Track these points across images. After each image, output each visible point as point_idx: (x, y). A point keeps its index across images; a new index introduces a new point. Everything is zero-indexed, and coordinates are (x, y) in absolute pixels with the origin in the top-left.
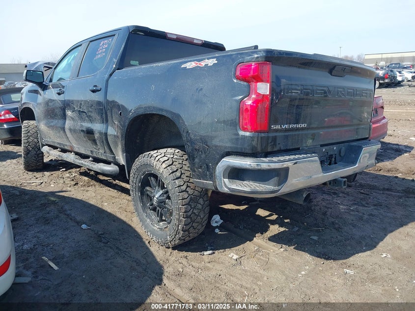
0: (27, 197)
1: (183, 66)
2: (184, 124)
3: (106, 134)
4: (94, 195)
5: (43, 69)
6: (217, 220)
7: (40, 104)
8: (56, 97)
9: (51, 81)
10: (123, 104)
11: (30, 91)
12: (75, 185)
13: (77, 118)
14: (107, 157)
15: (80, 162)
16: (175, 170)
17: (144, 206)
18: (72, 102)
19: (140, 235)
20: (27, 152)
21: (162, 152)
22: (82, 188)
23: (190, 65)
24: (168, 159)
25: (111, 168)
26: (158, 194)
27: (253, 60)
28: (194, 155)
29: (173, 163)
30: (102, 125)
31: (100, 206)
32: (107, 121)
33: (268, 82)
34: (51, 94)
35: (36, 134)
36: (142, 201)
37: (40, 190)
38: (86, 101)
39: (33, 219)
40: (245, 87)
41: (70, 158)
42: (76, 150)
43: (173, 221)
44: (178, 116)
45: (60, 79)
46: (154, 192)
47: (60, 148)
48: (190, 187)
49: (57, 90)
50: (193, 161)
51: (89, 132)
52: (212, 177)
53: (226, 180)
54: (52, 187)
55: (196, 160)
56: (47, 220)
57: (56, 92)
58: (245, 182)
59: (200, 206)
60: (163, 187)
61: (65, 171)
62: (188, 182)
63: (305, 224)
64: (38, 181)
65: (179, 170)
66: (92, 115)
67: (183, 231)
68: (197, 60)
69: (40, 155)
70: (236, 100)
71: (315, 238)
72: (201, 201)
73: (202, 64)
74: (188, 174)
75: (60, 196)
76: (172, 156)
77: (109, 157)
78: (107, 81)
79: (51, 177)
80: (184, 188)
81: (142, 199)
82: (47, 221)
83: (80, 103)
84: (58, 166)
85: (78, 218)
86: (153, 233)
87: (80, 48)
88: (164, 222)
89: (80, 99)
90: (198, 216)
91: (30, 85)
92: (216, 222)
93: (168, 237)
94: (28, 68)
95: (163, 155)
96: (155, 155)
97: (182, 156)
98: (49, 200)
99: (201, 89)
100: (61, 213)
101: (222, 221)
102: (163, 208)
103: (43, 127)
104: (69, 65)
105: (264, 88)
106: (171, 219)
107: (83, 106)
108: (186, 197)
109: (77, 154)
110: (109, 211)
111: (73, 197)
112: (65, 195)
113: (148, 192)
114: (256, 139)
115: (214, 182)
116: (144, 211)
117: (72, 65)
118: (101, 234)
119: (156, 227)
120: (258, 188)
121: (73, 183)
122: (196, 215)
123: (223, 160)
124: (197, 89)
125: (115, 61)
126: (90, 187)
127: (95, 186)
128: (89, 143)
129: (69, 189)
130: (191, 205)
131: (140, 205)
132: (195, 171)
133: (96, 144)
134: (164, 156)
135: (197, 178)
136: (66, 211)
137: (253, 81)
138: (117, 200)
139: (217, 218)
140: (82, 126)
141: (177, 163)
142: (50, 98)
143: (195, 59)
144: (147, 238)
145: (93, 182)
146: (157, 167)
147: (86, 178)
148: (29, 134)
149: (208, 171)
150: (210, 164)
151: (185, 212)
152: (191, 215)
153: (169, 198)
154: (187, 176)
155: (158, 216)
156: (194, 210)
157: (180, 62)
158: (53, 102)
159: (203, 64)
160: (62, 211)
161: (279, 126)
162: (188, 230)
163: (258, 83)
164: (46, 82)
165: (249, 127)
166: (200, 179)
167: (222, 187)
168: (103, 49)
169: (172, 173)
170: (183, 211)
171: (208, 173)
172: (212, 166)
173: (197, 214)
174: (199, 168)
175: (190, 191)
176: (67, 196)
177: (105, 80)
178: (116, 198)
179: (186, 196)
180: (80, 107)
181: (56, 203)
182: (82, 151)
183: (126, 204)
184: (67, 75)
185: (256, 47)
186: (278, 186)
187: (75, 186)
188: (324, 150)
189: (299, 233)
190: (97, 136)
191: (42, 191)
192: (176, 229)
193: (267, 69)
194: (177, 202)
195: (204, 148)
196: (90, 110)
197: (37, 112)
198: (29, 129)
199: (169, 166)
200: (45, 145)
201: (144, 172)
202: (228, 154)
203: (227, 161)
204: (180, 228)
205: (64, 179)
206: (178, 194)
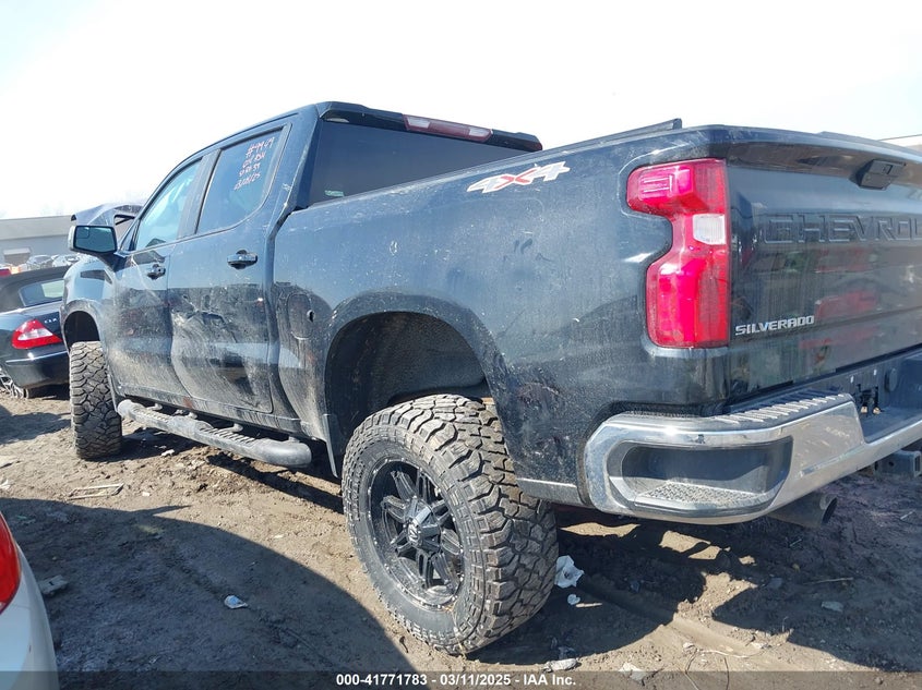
0: (86, 528)
1: (472, 188)
2: (485, 332)
3: (275, 368)
4: (247, 513)
5: (112, 221)
6: (567, 570)
7: (110, 302)
8: (145, 284)
9: (132, 247)
10: (317, 292)
11: (85, 275)
12: (199, 490)
13: (199, 332)
14: (277, 423)
15: (213, 437)
16: (464, 453)
17: (382, 547)
18: (185, 293)
19: (374, 620)
20: (84, 417)
21: (423, 407)
22: (218, 498)
23: (491, 184)
24: (443, 425)
25: (292, 450)
26: (418, 516)
27: (676, 157)
28: (518, 414)
29: (456, 434)
30: (265, 345)
31: (266, 544)
32: (276, 336)
33: (720, 211)
34: (135, 277)
35: (101, 373)
36: (376, 532)
37: (118, 507)
38: (218, 290)
39: (103, 585)
40: (658, 228)
41: (185, 426)
42: (201, 407)
43: (466, 588)
44: (468, 315)
45: (154, 242)
46: (408, 509)
47: (160, 403)
48: (507, 496)
49: (148, 268)
50: (517, 430)
51: (233, 365)
52: (573, 471)
53: (618, 481)
54: (146, 500)
55: (526, 427)
56: (138, 589)
57: (147, 272)
58: (668, 482)
59: (535, 546)
60: (432, 498)
61: (174, 454)
62: (500, 483)
63: (796, 567)
64: (112, 485)
65: (475, 452)
66: (238, 322)
67: (496, 614)
68: (510, 171)
69: (114, 422)
70: (634, 265)
71: (835, 606)
72: (538, 532)
73: (524, 178)
74: (497, 461)
75: (164, 519)
76: (451, 416)
77: (283, 422)
78: (272, 238)
79: (142, 473)
80: (491, 499)
81: (375, 527)
82: (138, 592)
83: (205, 295)
84: (156, 442)
85: (216, 579)
86: (412, 615)
87: (197, 165)
88: (437, 587)
89: (203, 285)
90: (532, 571)
91: (85, 261)
92: (567, 576)
93: (456, 630)
94: (78, 223)
95: (428, 415)
96: (408, 417)
97: (477, 415)
98: (139, 533)
99: (529, 243)
100: (171, 566)
101: (580, 573)
102: (434, 551)
103: (117, 355)
104: (173, 207)
105: (711, 229)
106: (461, 584)
107: (214, 302)
108: (499, 525)
109: (201, 416)
110: (289, 554)
111: (197, 521)
112: (179, 518)
113: (390, 510)
114: (699, 367)
115: (580, 484)
116: (383, 558)
117: (181, 208)
118: (278, 622)
119: (418, 602)
120: (715, 502)
121: (195, 485)
122: (526, 570)
123: (604, 425)
124: (517, 243)
125: (289, 188)
126: (237, 494)
127: (248, 489)
128: (233, 392)
129: (186, 501)
130: (513, 546)
131: (372, 544)
132: (522, 457)
133: (250, 392)
134: (431, 419)
135: (531, 476)
136: (182, 559)
137: (679, 212)
138: (306, 524)
139: (566, 563)
140: (212, 350)
141: (466, 435)
142: (129, 287)
143: (505, 167)
144: (396, 627)
145: (243, 481)
146: (414, 448)
147: (225, 472)
148: (86, 374)
149: (563, 456)
150: (567, 438)
151: (498, 566)
152: (515, 572)
153: (449, 524)
154: (496, 469)
155: (421, 573)
156: (523, 557)
157: (462, 179)
158: (139, 296)
159: (529, 177)
160: (173, 561)
161: (754, 325)
162: (509, 612)
163: (696, 217)
164: (122, 249)
165: (678, 334)
166: (539, 478)
167: (605, 498)
168: (253, 163)
169: (459, 461)
170: (496, 562)
171: (560, 461)
172: (572, 441)
173: (530, 567)
174: (534, 449)
175: (509, 508)
176: (184, 519)
177: (266, 235)
178: (303, 519)
179: (499, 521)
180: (207, 306)
181: (157, 540)
182: (216, 410)
183: (329, 533)
184: (168, 232)
185: (677, 123)
186: (767, 489)
187: (200, 493)
188: (852, 379)
189: (788, 595)
190: (251, 372)
191: (123, 509)
192: (479, 610)
193: (719, 176)
194: (477, 540)
195: (546, 396)
196: (232, 310)
197: (103, 320)
198: (87, 361)
199: (448, 443)
200: (124, 399)
201: (380, 461)
202: (617, 408)
203: (618, 429)
204: (487, 607)
205: (171, 475)
206: (477, 517)
